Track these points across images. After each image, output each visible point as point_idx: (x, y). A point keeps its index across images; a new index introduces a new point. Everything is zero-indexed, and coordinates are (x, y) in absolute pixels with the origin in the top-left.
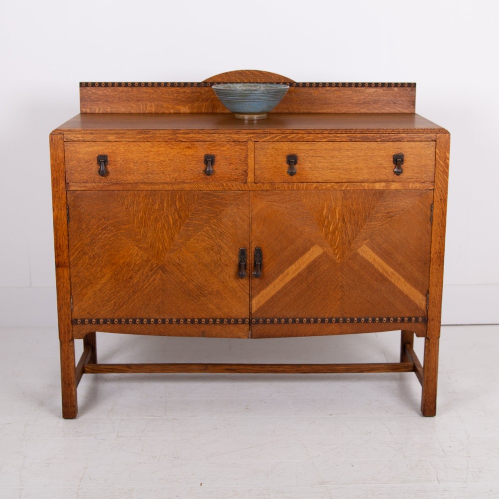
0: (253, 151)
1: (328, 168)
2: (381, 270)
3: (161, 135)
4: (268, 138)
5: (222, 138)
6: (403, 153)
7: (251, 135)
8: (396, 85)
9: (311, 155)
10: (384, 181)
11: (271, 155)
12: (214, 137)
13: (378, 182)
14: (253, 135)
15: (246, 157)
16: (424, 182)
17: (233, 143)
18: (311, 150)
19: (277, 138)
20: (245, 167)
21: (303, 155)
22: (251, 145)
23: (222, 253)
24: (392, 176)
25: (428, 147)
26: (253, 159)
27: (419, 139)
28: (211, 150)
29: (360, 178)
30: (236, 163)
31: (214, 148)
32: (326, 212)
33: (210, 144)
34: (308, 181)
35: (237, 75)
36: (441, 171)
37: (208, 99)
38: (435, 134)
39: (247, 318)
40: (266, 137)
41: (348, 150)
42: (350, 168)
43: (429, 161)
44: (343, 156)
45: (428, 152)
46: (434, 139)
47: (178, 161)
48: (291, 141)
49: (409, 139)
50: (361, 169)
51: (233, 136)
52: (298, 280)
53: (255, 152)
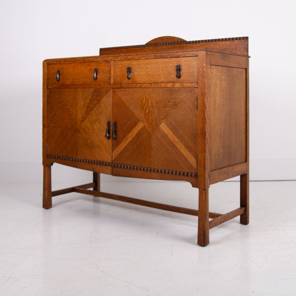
0: (113, 66)
1: (145, 75)
2: (172, 140)
4: (119, 58)
5: (101, 60)
6: (181, 65)
7: (112, 57)
8: (236, 39)
9: (137, 67)
10: (172, 82)
11: (120, 68)
12: (98, 59)
13: (168, 83)
15: (110, 70)
16: (192, 83)
17: (105, 62)
18: (137, 64)
19: (123, 58)
20: (110, 75)
21: (134, 67)
22: (112, 62)
23: (101, 123)
24: (175, 79)
25: (194, 60)
26: (113, 71)
27: (188, 55)
28: (97, 66)
29: (160, 81)
30: (106, 73)
32: (145, 102)
33: (97, 63)
34: (136, 82)
36: (201, 75)
38: (197, 52)
39: (111, 163)
40: (118, 58)
41: (154, 64)
42: (155, 75)
43: (195, 69)
44: (152, 67)
45: (194, 63)
46: (197, 55)
47: (85, 72)
48: (129, 60)
49: (184, 56)
50: (160, 75)
51: (105, 58)
52: (132, 142)
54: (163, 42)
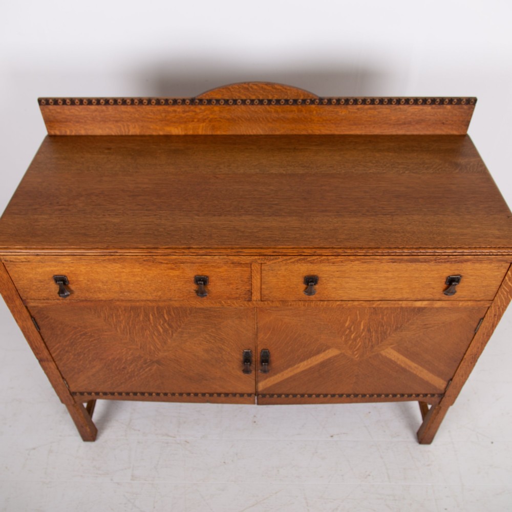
0: (260, 272)
1: (357, 288)
3: (134, 257)
4: (280, 260)
5: (216, 260)
6: (462, 275)
7: (256, 257)
9: (337, 276)
10: (428, 300)
11: (284, 276)
12: (205, 258)
13: (420, 300)
14: (259, 257)
15: (251, 278)
16: (479, 301)
17: (232, 265)
18: (338, 271)
19: (293, 260)
20: (248, 287)
21: (326, 276)
22: (256, 267)
23: (224, 353)
24: (439, 296)
26: (259, 280)
28: (203, 271)
29: (398, 297)
30: (237, 283)
31: (206, 269)
32: (349, 325)
33: (201, 266)
34: (330, 299)
35: (242, 91)
37: (205, 119)
39: (253, 393)
40: (277, 259)
41: (387, 272)
43: (494, 282)
44: (380, 277)
45: (496, 273)
46: (509, 262)
47: (160, 281)
48: (312, 263)
50: (401, 289)
51: (231, 258)
53: (261, 274)
54: (253, 98)
